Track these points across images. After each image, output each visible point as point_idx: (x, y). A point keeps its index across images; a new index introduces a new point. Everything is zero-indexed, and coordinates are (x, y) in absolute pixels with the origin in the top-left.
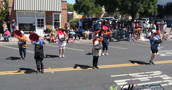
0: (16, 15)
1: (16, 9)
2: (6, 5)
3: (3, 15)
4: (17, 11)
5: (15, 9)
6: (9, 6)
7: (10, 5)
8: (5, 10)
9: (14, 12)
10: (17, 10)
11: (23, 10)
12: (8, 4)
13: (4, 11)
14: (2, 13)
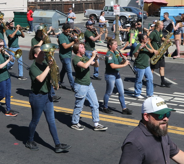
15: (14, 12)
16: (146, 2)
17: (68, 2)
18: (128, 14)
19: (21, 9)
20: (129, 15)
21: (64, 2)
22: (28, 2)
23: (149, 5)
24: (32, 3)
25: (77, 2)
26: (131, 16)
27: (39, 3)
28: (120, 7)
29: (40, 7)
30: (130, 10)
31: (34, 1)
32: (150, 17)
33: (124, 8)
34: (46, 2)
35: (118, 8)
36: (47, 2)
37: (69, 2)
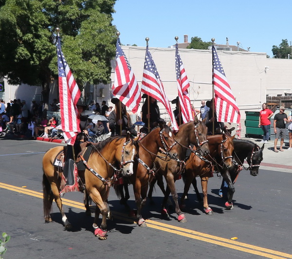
15: (246, 112)
19: (257, 107)
24: (274, 98)
27: (284, 98)
29: (285, 104)
31: (276, 96)
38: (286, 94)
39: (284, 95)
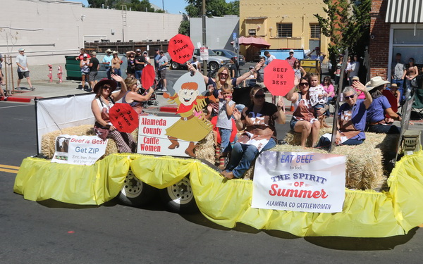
0: (388, 39)
1: (392, 21)
2: (363, 8)
3: (352, 38)
4: (393, 27)
5: (387, 21)
6: (372, 12)
7: (375, 9)
8: (358, 23)
9: (383, 27)
10: (395, 23)
11: (412, 23)
12: (367, 4)
13: (356, 26)
14: (350, 30)
15: (66, 57)
16: (243, 44)
17: (140, 43)
18: (220, 59)
19: (76, 52)
20: (222, 60)
21: (135, 43)
22: (85, 44)
23: (247, 47)
24: (91, 44)
25: (153, 43)
26: (224, 61)
27: (101, 44)
28: (209, 51)
29: (102, 50)
30: (223, 54)
31: (93, 42)
32: (248, 63)
33: (215, 51)
34: (110, 44)
35: (206, 51)
36: (112, 44)
37: (142, 43)
38: (102, 40)
39: (100, 42)
